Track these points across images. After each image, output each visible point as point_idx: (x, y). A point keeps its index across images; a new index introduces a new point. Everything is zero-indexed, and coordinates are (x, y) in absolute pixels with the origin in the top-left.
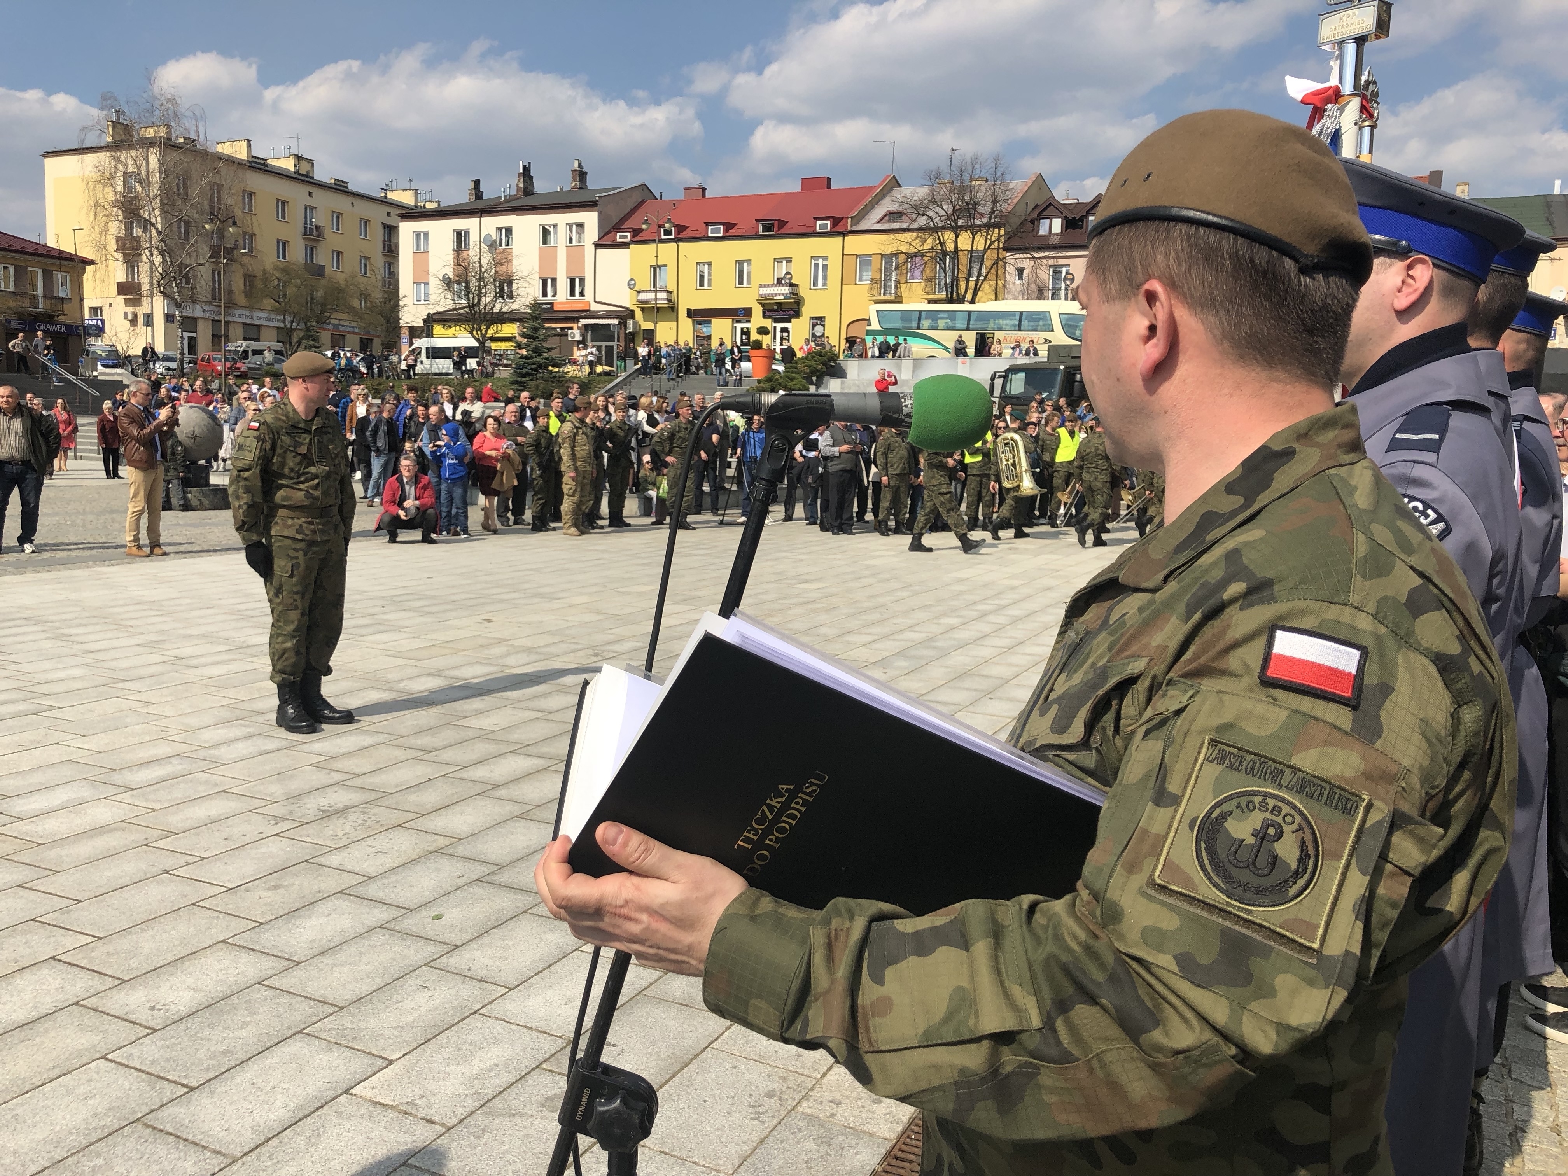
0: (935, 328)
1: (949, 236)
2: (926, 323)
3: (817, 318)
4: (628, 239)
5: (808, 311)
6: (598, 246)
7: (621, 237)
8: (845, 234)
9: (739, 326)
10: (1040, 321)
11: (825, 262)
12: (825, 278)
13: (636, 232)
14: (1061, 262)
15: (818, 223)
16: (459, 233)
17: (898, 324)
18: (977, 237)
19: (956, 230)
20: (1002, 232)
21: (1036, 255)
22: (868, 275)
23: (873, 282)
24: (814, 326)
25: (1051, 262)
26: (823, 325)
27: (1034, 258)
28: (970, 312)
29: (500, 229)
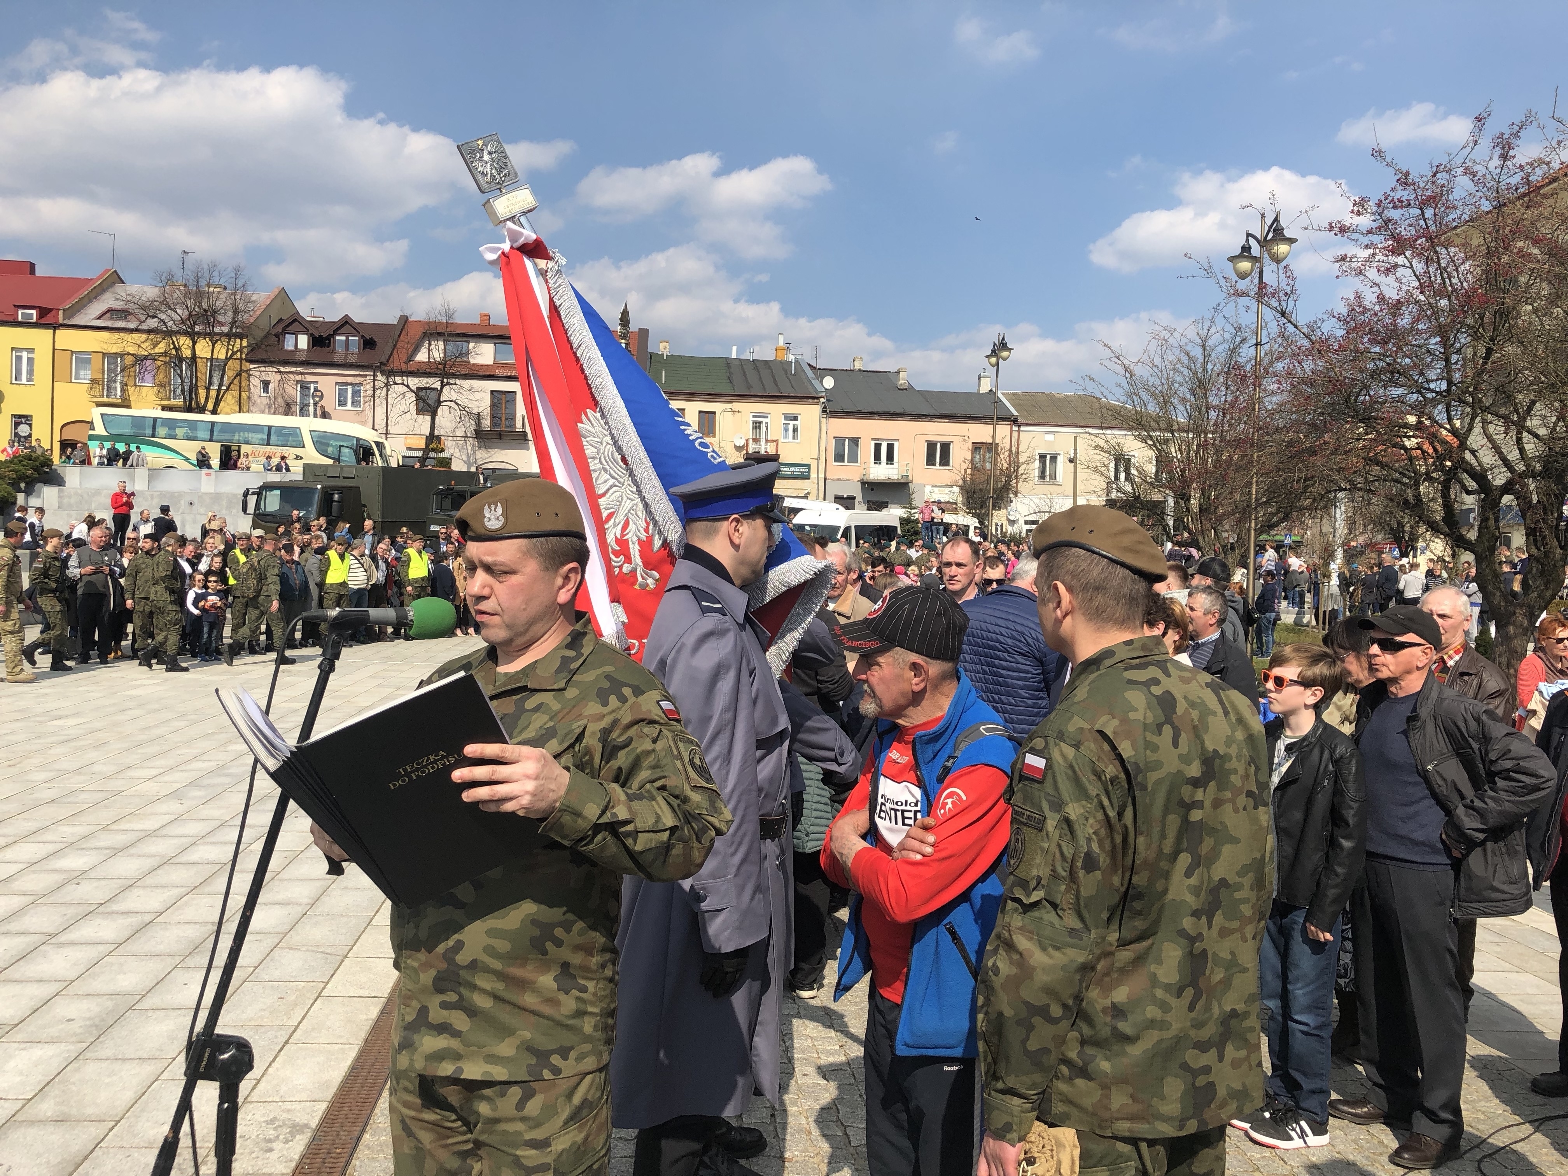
0: (173, 437)
1: (184, 342)
2: (162, 431)
3: (21, 416)
5: (8, 408)
8: (55, 327)
10: (291, 437)
11: (30, 356)
12: (31, 372)
14: (309, 378)
15: (20, 311)
17: (127, 431)
18: (218, 346)
19: (194, 336)
20: (245, 343)
21: (282, 369)
22: (86, 374)
23: (93, 381)
24: (17, 425)
25: (299, 378)
26: (30, 425)
27: (280, 372)
28: (213, 424)
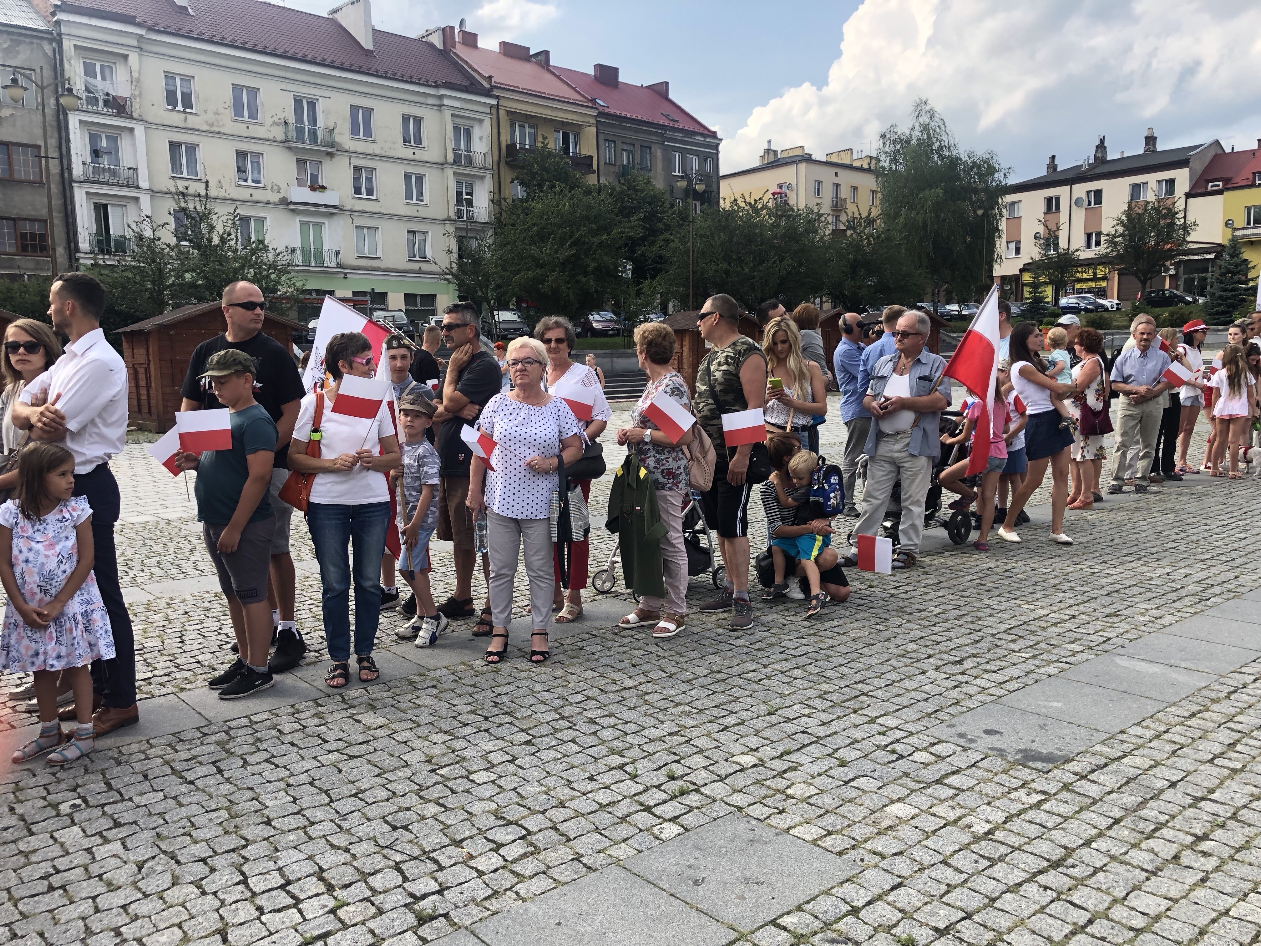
4: (1221, 187)
6: (1188, 196)
7: (1212, 186)
13: (1226, 181)
16: (1049, 200)
29: (1089, 192)
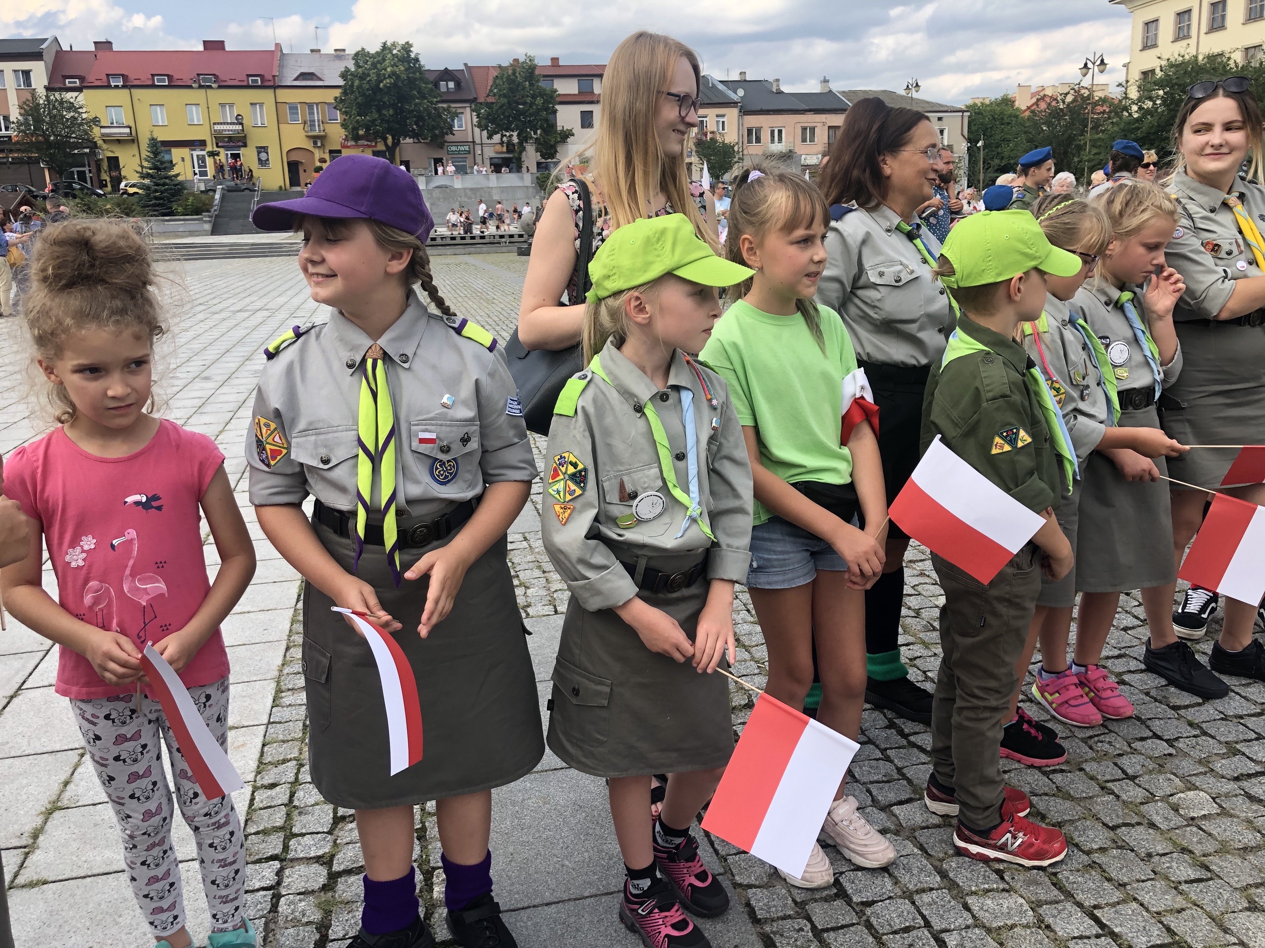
3: (261, 147)
4: (78, 84)
5: (254, 142)
6: (48, 89)
7: (70, 83)
8: (275, 87)
9: (195, 154)
15: (250, 78)
24: (259, 153)
26: (267, 153)
